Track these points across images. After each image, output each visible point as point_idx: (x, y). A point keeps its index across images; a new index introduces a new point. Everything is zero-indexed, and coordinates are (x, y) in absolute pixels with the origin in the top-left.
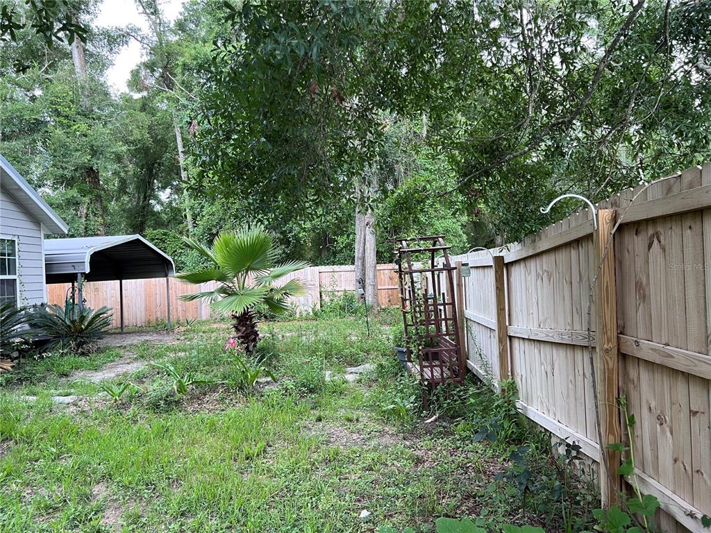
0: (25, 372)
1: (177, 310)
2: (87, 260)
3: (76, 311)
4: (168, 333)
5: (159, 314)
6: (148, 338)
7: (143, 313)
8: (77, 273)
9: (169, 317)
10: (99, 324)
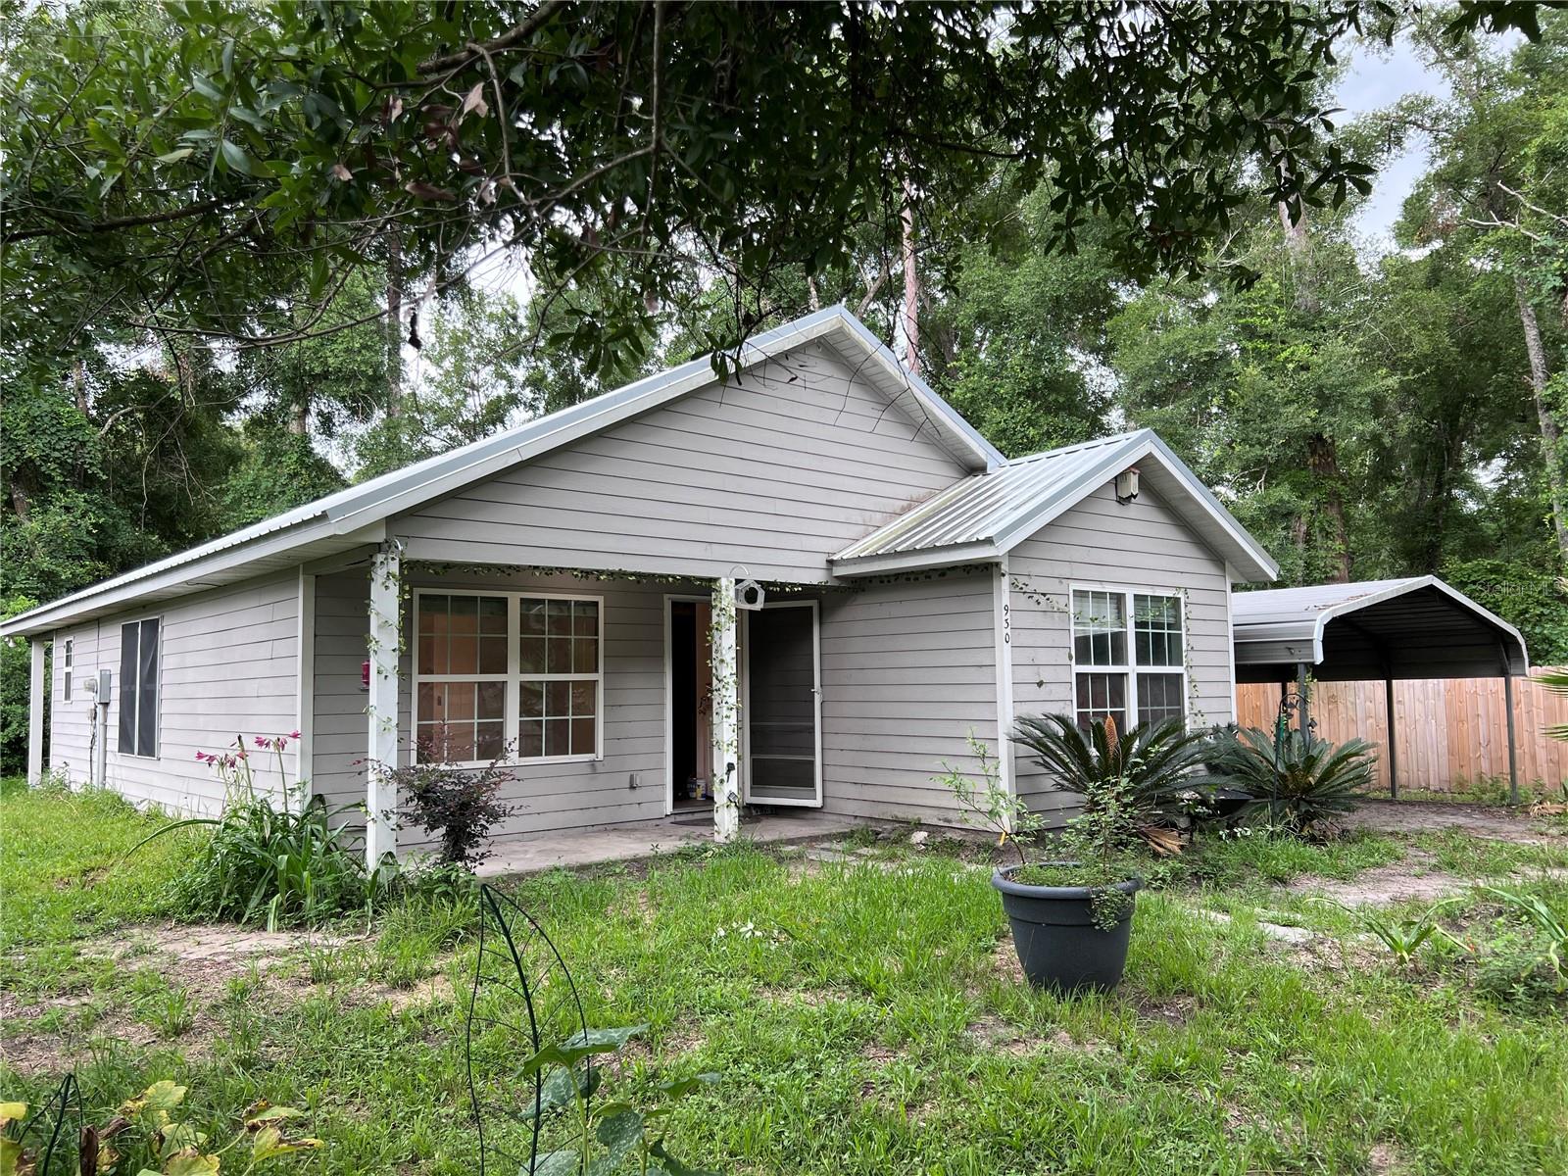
0: (1205, 861)
1: (1533, 758)
2: (1318, 635)
3: (1295, 745)
4: (1511, 815)
5: (1487, 764)
6: (1461, 820)
7: (1444, 760)
8: (1296, 664)
9: (1513, 774)
10: (1346, 778)
